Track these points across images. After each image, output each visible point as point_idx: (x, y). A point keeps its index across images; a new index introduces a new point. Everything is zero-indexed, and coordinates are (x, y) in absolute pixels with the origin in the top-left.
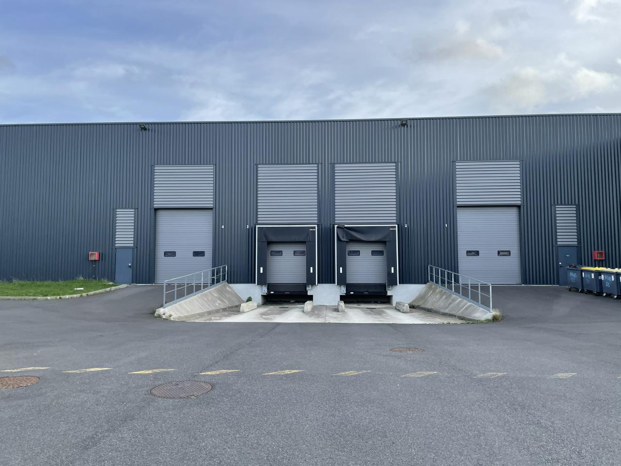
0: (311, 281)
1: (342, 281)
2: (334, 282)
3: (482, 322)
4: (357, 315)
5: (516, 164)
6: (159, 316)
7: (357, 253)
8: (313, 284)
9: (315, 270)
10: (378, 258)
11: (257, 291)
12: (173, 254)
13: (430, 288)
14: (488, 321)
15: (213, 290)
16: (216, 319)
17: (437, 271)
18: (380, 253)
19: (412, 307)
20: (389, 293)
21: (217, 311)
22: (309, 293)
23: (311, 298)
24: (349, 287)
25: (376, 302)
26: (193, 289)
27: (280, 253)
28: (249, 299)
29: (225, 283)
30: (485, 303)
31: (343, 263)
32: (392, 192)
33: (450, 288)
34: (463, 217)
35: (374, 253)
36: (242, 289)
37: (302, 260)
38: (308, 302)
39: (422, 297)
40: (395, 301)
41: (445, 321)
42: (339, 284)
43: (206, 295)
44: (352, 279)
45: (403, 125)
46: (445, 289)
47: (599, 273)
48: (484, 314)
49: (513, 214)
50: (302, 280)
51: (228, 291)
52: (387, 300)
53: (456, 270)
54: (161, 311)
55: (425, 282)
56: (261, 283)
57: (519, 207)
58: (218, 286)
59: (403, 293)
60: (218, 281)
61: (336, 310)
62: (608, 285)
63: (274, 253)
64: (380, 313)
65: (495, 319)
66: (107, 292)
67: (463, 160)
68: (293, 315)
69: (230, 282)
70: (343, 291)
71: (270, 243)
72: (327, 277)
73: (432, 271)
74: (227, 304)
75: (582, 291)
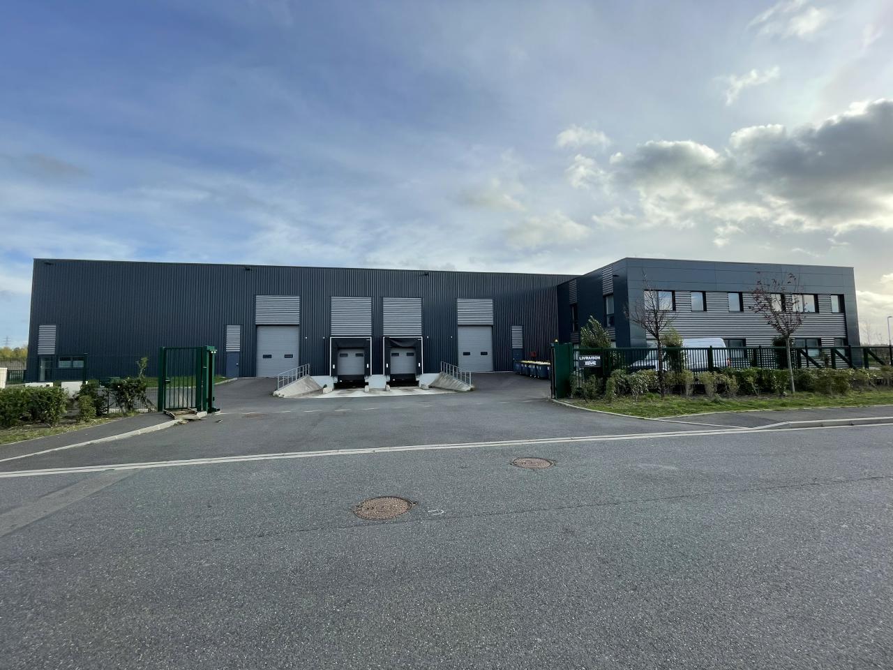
0: (367, 373)
1: (388, 372)
2: (382, 374)
3: (465, 392)
4: (397, 392)
5: (491, 301)
6: (277, 396)
7: (397, 354)
8: (369, 375)
9: (370, 366)
10: (411, 358)
11: (330, 381)
12: (269, 356)
13: (442, 375)
14: (468, 391)
15: (302, 380)
16: (310, 397)
17: (448, 365)
18: (412, 354)
19: (431, 387)
20: (417, 379)
21: (311, 392)
22: (366, 381)
23: (367, 384)
24: (392, 376)
25: (409, 386)
26: (291, 380)
27: (346, 355)
28: (325, 386)
29: (308, 376)
30: (468, 382)
31: (388, 361)
32: (419, 316)
33: (452, 375)
34: (461, 332)
35: (408, 354)
36: (320, 380)
37: (361, 359)
38: (366, 386)
39: (437, 381)
40: (420, 384)
41: (446, 392)
42: (386, 374)
43: (299, 383)
44: (394, 371)
45: (426, 275)
46: (449, 376)
47: (528, 364)
48: (466, 388)
49: (488, 332)
50: (362, 372)
51: (310, 381)
52: (416, 384)
53: (457, 365)
54: (277, 393)
55: (439, 372)
56: (333, 375)
57: (492, 326)
58: (304, 378)
59: (426, 379)
60: (301, 376)
61: (385, 390)
62: (532, 370)
63: (342, 355)
64: (411, 391)
65: (472, 390)
66: (226, 383)
67: (462, 297)
68: (358, 393)
69: (312, 374)
70: (388, 378)
71: (340, 349)
72: (378, 370)
73: (448, 368)
74: (313, 389)
75: (522, 375)
